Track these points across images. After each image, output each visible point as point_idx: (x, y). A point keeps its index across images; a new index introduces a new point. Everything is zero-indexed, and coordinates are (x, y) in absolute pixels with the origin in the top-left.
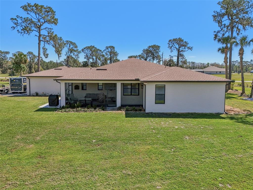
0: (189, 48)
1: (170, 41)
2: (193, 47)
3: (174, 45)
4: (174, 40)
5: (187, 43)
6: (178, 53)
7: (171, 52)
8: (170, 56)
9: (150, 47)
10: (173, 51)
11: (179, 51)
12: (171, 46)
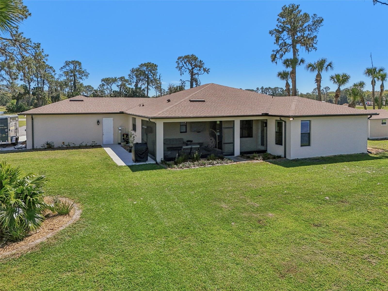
0: (204, 70)
1: (179, 58)
2: (210, 69)
3: (186, 65)
4: (186, 57)
5: (203, 62)
6: (192, 77)
7: (181, 74)
8: (181, 80)
9: (142, 65)
10: (183, 74)
11: (192, 74)
12: (180, 65)
